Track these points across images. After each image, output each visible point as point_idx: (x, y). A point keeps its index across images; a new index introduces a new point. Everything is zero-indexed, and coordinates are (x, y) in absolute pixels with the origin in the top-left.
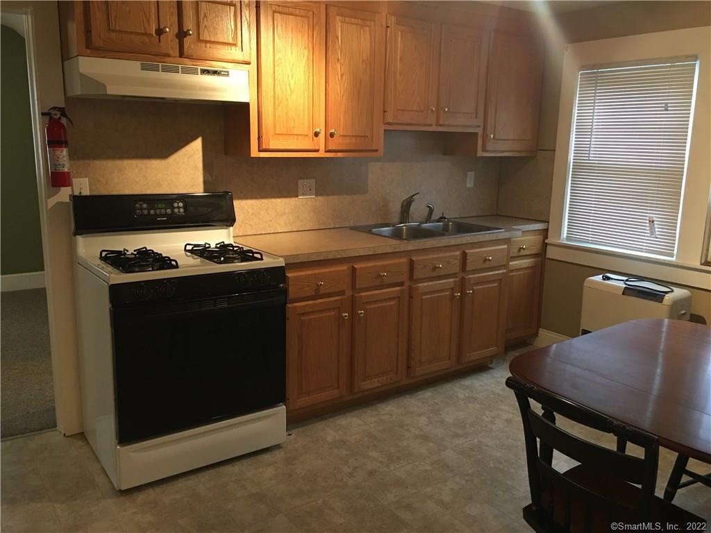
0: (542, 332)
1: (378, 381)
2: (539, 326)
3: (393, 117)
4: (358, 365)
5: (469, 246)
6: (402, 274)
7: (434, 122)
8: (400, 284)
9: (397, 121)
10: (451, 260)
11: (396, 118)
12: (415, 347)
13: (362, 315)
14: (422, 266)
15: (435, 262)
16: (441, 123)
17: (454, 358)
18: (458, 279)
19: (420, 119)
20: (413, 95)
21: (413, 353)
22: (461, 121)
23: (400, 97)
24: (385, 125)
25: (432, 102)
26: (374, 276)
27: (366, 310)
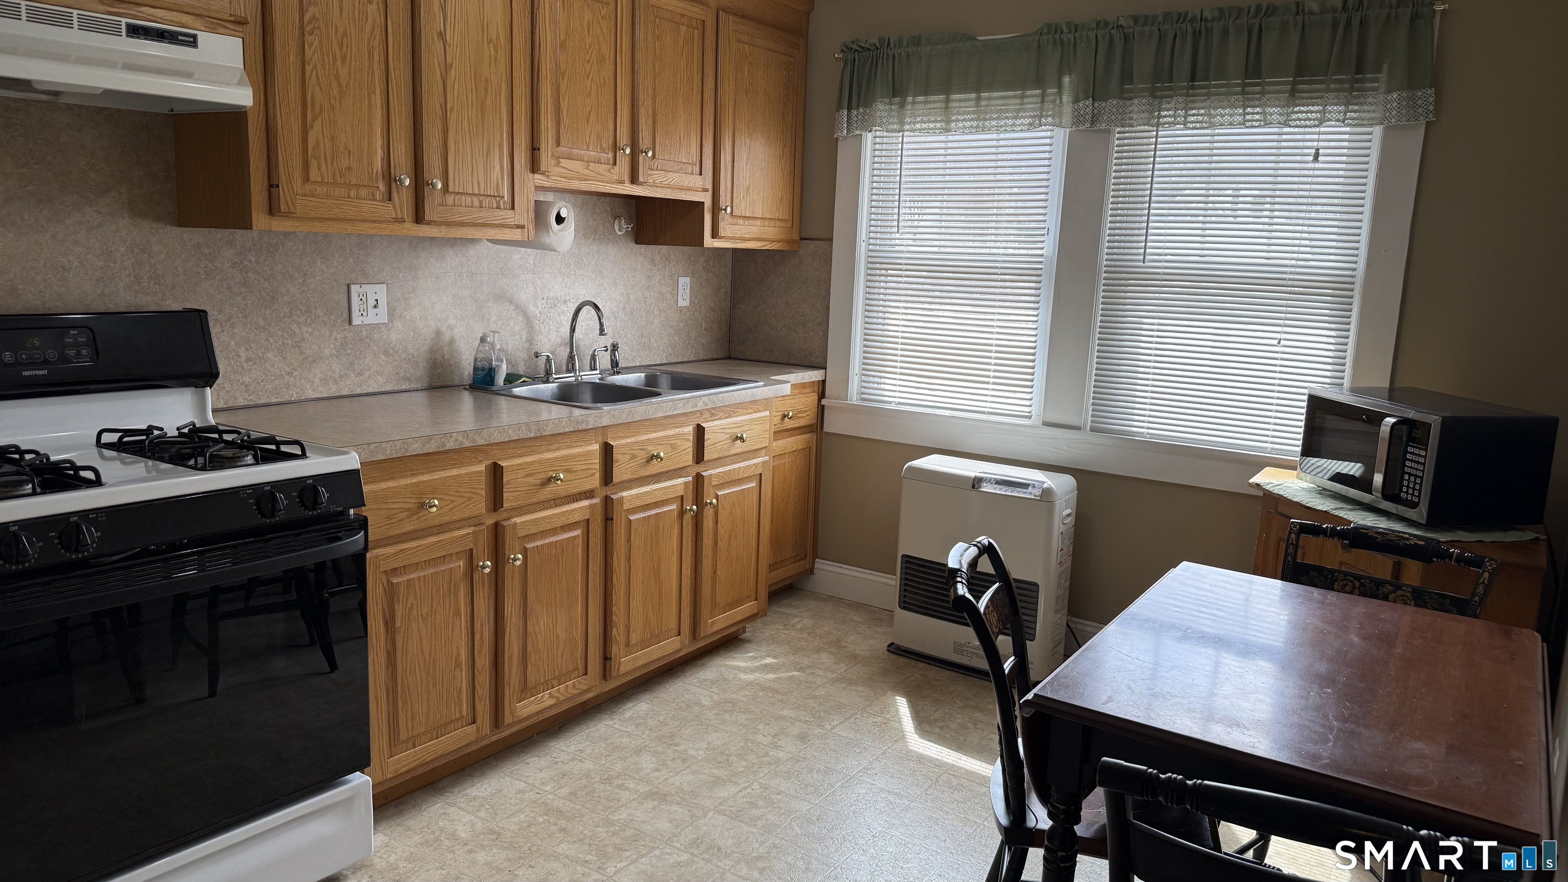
0: (820, 564)
1: (551, 696)
2: (815, 556)
3: (553, 162)
4: (510, 668)
5: (707, 415)
6: (593, 475)
7: (626, 177)
8: (588, 494)
9: (559, 170)
10: (678, 443)
11: (558, 164)
12: (618, 618)
13: (518, 563)
14: (628, 457)
15: (650, 448)
16: (641, 179)
17: (687, 631)
18: (690, 479)
19: (602, 168)
20: (588, 121)
21: (614, 630)
22: (675, 178)
23: (565, 119)
24: (536, 176)
25: (624, 138)
26: (539, 482)
27: (525, 552)
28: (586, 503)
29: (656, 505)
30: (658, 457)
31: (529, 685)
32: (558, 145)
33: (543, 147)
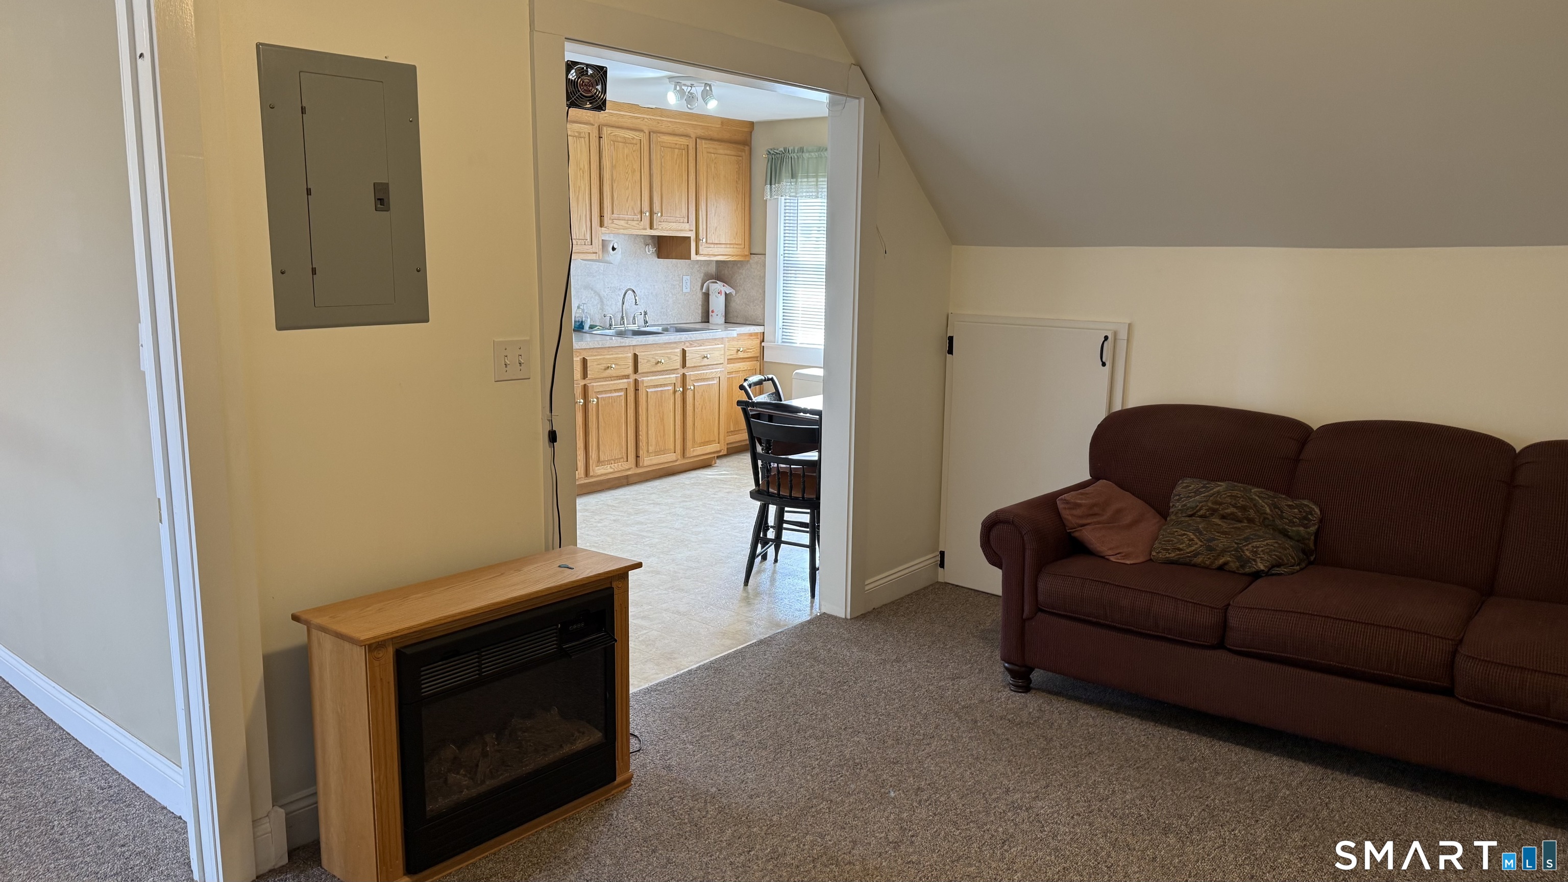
1: (611, 468)
3: (610, 222)
4: (592, 450)
5: (688, 344)
6: (628, 367)
7: (648, 226)
8: (627, 377)
9: (613, 225)
10: (672, 357)
11: (613, 223)
12: (643, 437)
13: (594, 403)
14: (646, 361)
15: (657, 358)
16: (655, 227)
17: (679, 451)
18: (679, 375)
19: (634, 223)
20: (627, 201)
21: (641, 443)
22: (674, 226)
23: (616, 202)
24: (602, 228)
25: (646, 207)
26: (603, 368)
27: (598, 398)
28: (625, 380)
29: (661, 386)
30: (661, 362)
31: (601, 460)
32: (613, 214)
33: (605, 215)
